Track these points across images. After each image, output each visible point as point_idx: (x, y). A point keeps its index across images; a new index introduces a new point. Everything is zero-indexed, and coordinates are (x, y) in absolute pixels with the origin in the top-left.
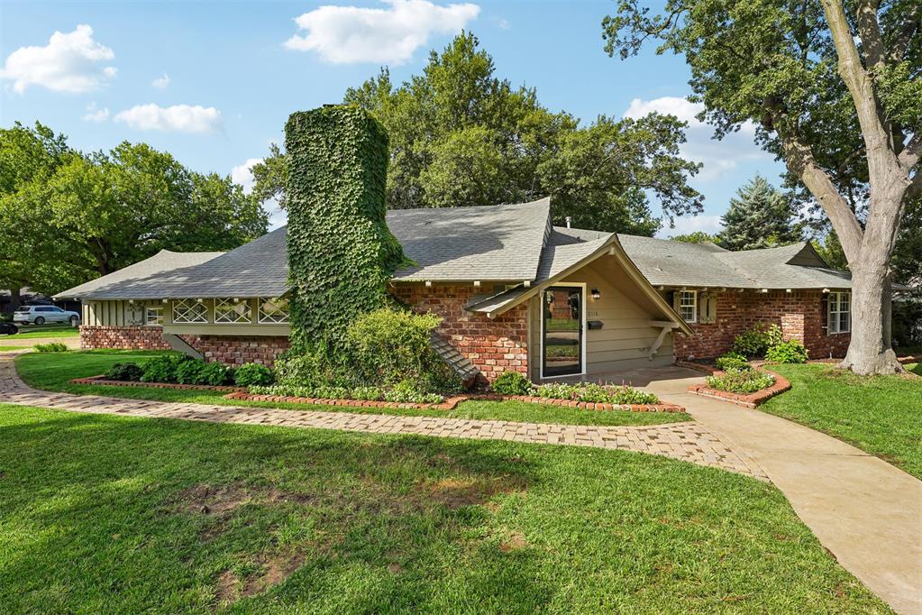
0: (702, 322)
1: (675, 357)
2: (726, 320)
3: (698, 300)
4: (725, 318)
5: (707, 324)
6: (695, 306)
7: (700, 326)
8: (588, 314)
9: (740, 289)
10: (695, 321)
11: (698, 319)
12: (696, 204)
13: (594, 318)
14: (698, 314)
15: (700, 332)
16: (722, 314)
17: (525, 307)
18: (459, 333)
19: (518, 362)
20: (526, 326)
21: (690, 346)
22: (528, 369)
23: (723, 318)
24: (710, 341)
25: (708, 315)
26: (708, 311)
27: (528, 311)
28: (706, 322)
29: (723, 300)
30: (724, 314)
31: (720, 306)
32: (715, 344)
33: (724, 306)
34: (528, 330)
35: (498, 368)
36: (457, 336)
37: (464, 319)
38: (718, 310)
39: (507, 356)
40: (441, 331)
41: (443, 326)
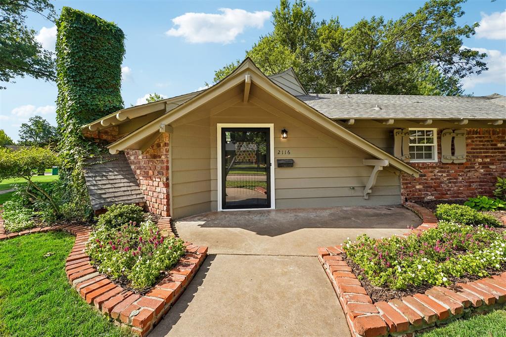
0: (444, 161)
1: (403, 198)
2: (488, 160)
3: (439, 138)
4: (486, 157)
5: (453, 163)
6: (435, 144)
7: (442, 166)
8: (277, 152)
9: (496, 120)
10: (436, 160)
11: (440, 158)
12: (479, 64)
13: (284, 156)
14: (440, 153)
15: (444, 172)
16: (481, 153)
17: (166, 144)
18: (139, 168)
19: (162, 196)
20: (168, 161)
21: (427, 187)
22: (168, 204)
23: (482, 158)
24: (461, 182)
25: (453, 154)
26: (453, 149)
27: (169, 148)
28: (450, 162)
29: (480, 137)
30: (484, 152)
31: (477, 145)
32: (470, 186)
33: (484, 145)
34: (170, 165)
35: (154, 200)
36: (138, 172)
37: (140, 157)
38: (472, 149)
39: (158, 189)
40: (133, 167)
41: (133, 163)
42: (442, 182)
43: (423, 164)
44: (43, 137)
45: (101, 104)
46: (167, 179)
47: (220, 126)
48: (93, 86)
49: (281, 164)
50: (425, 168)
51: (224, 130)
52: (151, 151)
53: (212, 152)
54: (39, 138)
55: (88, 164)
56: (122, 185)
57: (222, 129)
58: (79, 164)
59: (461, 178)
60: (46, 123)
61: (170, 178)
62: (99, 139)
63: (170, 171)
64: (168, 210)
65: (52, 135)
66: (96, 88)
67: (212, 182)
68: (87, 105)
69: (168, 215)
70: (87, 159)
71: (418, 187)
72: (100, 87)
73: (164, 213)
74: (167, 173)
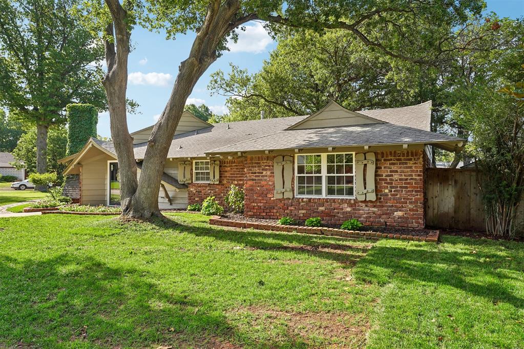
6: (210, 171)
7: (210, 186)
16: (237, 177)
17: (81, 172)
23: (237, 181)
25: (214, 178)
26: (214, 174)
27: (81, 174)
28: (213, 183)
29: (237, 166)
30: (239, 177)
31: (234, 171)
33: (239, 171)
34: (81, 181)
38: (231, 174)
43: (201, 184)
47: (109, 162)
51: (111, 164)
53: (106, 176)
61: (81, 187)
63: (81, 184)
67: (106, 191)
71: (196, 199)
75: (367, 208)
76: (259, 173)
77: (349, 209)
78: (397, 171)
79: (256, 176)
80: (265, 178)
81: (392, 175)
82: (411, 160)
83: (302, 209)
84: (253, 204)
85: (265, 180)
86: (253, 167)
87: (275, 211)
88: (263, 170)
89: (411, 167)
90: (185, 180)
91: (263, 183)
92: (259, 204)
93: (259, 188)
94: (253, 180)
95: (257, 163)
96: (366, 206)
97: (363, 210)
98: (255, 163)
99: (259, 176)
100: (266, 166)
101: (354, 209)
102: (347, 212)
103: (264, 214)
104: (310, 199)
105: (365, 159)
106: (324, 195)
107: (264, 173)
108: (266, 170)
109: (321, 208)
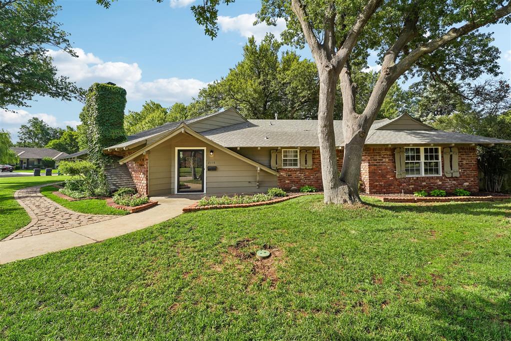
0: (302, 167)
3: (300, 155)
6: (298, 158)
7: (301, 170)
8: (208, 162)
11: (300, 166)
13: (212, 165)
14: (300, 163)
15: (302, 173)
17: (147, 160)
18: (133, 171)
19: (144, 185)
20: (147, 168)
21: (292, 182)
22: (147, 188)
24: (312, 179)
25: (306, 164)
26: (306, 161)
27: (148, 161)
28: (305, 168)
32: (318, 181)
34: (148, 169)
35: (140, 187)
36: (133, 173)
37: (134, 165)
39: (143, 182)
40: (130, 170)
41: (130, 168)
42: (301, 179)
43: (289, 169)
44: (41, 138)
45: (113, 135)
46: (147, 176)
47: (177, 149)
48: (109, 124)
49: (210, 169)
50: (291, 171)
51: (179, 151)
52: (140, 162)
53: (172, 163)
54: (37, 139)
55: (107, 168)
56: (124, 180)
57: (178, 150)
58: (102, 168)
59: (312, 177)
60: (43, 124)
61: (148, 176)
62: (112, 154)
63: (148, 173)
64: (147, 192)
65: (50, 136)
66: (111, 125)
67: (172, 178)
68: (106, 136)
69: (147, 194)
70: (106, 166)
71: (287, 182)
72: (113, 125)
73: (145, 193)
74: (147, 173)
75: (450, 182)
76: (379, 160)
77: (440, 183)
78: (464, 159)
79: (377, 162)
80: (384, 164)
81: (462, 161)
82: (471, 152)
83: (412, 185)
84: (376, 183)
85: (385, 165)
86: (375, 155)
87: (393, 187)
88: (382, 157)
89: (471, 157)
90: (277, 166)
91: (383, 167)
92: (380, 183)
93: (380, 172)
94: (375, 165)
95: (379, 153)
96: (450, 180)
97: (448, 183)
98: (377, 153)
99: (380, 162)
100: (385, 155)
101: (442, 183)
102: (440, 185)
103: (385, 190)
104: (417, 178)
105: (451, 151)
106: (423, 174)
107: (384, 160)
108: (385, 158)
109: (424, 183)
